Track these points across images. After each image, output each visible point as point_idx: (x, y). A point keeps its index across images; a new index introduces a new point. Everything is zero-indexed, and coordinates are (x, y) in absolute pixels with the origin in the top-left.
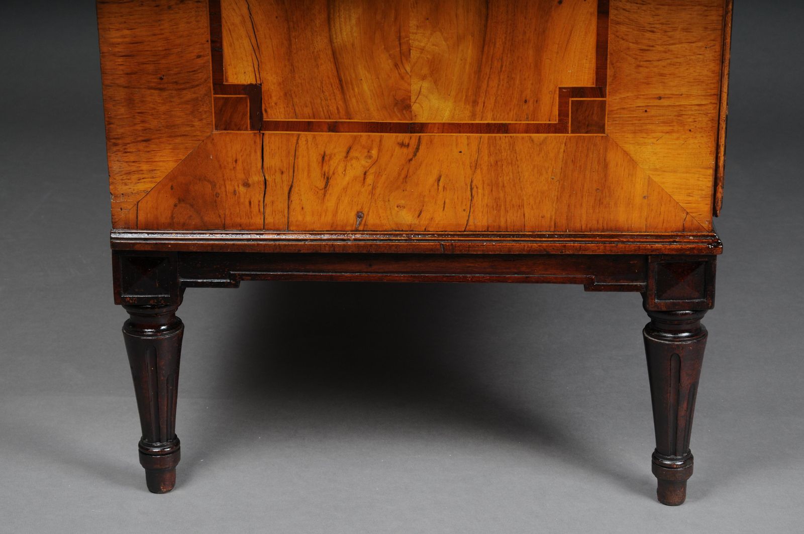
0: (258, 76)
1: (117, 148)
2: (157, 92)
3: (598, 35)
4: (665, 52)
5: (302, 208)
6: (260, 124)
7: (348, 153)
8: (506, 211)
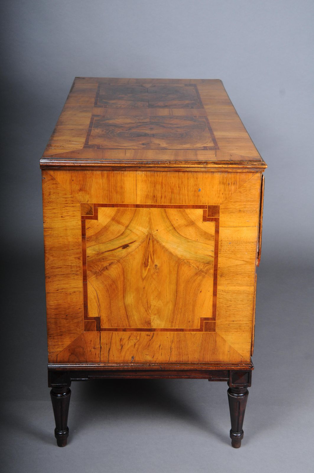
0: (99, 314)
1: (51, 337)
2: (65, 320)
3: (213, 302)
4: (235, 307)
5: (113, 356)
6: (99, 329)
7: (129, 338)
8: (182, 356)
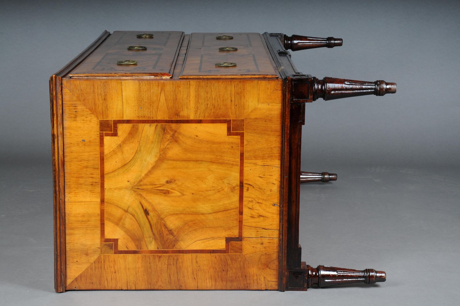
0: (223, 238)
1: (248, 286)
2: (228, 272)
3: (208, 123)
4: (215, 100)
5: (271, 225)
6: (240, 238)
7: (250, 209)
